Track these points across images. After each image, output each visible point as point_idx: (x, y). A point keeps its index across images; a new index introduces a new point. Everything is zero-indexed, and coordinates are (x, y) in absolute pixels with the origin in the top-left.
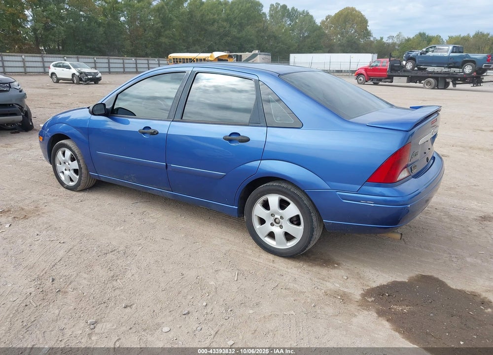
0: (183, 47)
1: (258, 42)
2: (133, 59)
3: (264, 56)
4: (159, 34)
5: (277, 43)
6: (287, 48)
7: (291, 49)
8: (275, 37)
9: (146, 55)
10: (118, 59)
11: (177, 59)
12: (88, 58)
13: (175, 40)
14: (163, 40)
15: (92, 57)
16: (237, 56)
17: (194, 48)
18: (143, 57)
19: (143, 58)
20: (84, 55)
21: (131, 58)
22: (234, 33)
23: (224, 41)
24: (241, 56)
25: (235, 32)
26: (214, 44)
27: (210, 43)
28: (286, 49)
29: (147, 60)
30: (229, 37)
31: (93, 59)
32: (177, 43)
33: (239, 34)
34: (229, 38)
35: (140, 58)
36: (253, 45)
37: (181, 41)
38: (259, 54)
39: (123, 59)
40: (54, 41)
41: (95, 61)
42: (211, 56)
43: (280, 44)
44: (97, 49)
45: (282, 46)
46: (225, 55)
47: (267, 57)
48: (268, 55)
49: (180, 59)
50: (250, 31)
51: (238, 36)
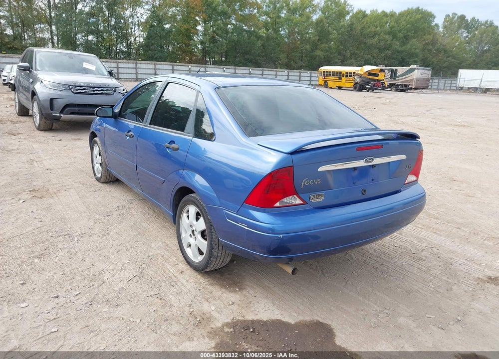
0: (337, 60)
1: (424, 56)
2: (286, 72)
3: (423, 71)
4: (315, 47)
5: (447, 58)
6: (459, 63)
7: (464, 64)
8: (445, 51)
9: (299, 68)
10: (272, 71)
11: (327, 72)
12: (244, 69)
13: (331, 53)
14: (318, 53)
15: (248, 68)
16: (392, 70)
17: (350, 62)
18: (296, 69)
19: (296, 71)
20: (241, 66)
21: (284, 70)
22: (396, 47)
23: (383, 55)
24: (396, 70)
25: (397, 45)
26: (372, 58)
27: (367, 57)
28: (456, 64)
29: (299, 72)
30: (389, 50)
31: (248, 71)
32: (332, 56)
33: (402, 47)
34: (390, 52)
35: (293, 71)
36: (416, 59)
37: (336, 54)
38: (417, 69)
39: (276, 71)
40: (217, 53)
41: (250, 72)
42: (361, 70)
43: (450, 59)
44: (254, 61)
45: (453, 60)
46: (377, 69)
47: (426, 72)
48: (428, 70)
49: (330, 72)
50: (415, 45)
51: (400, 49)
